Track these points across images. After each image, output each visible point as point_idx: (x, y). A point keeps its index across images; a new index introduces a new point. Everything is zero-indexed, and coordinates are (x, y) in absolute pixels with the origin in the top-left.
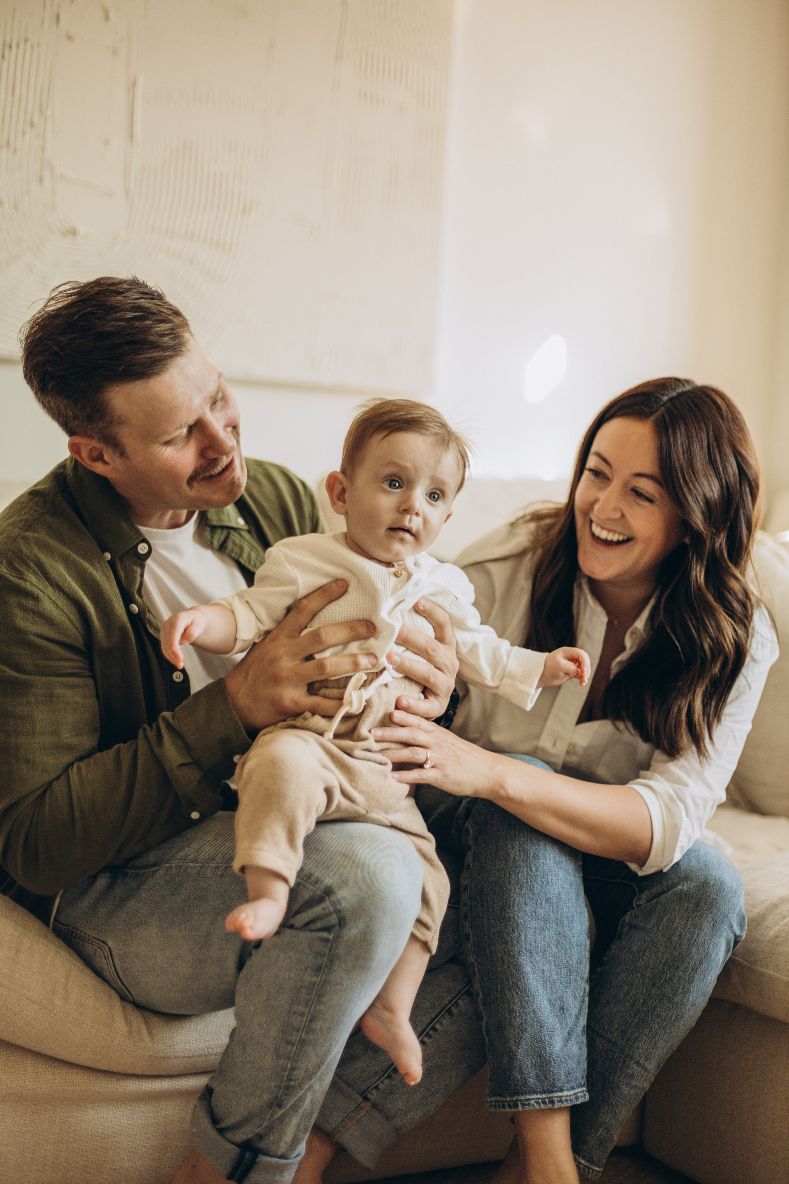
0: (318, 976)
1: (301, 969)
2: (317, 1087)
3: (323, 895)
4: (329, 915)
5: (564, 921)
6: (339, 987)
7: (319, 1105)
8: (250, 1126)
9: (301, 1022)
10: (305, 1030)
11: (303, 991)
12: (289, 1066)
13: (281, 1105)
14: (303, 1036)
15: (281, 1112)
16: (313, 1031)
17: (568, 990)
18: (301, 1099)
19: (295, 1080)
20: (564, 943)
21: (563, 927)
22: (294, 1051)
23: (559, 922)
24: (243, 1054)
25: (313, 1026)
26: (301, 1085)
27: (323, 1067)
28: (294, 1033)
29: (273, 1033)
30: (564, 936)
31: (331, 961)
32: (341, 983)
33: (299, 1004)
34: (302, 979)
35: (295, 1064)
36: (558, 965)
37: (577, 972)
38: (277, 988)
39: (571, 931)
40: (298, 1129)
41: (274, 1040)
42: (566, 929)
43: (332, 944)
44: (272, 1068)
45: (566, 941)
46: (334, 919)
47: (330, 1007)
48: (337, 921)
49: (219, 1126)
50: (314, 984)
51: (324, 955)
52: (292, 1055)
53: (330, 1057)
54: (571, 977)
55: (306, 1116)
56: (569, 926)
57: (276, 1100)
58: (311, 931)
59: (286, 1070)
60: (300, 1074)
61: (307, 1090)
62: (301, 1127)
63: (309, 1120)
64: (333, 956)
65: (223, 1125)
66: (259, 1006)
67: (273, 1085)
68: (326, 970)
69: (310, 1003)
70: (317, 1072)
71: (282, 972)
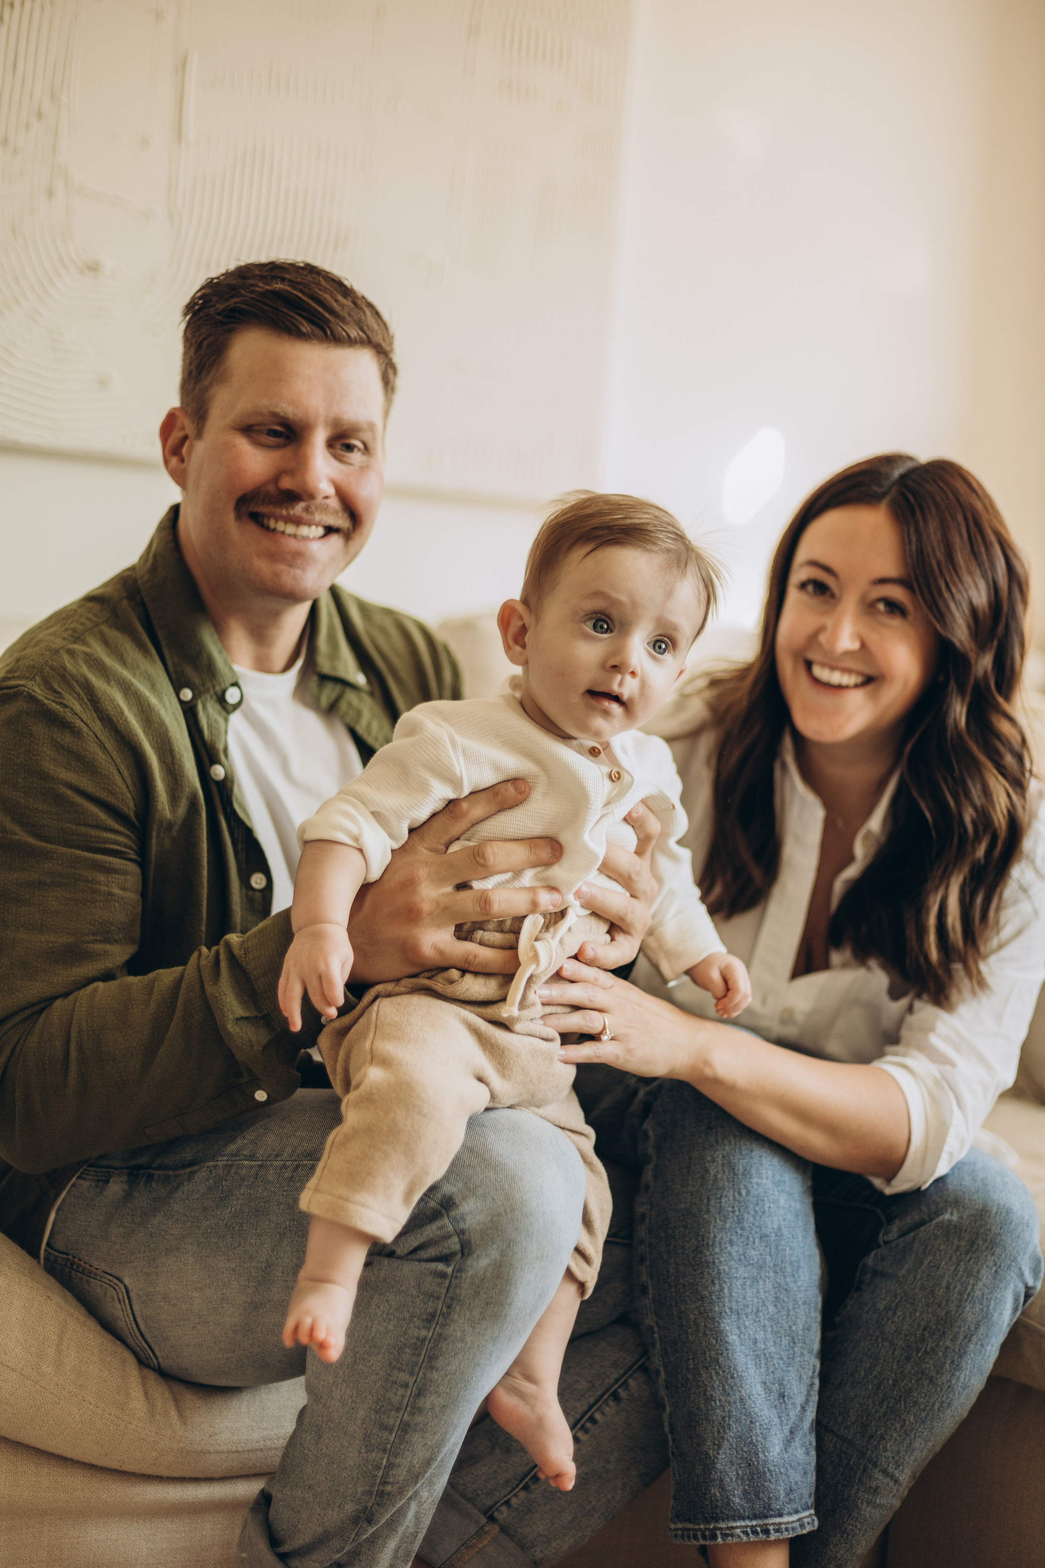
0: (429, 1330)
1: (404, 1319)
2: (425, 1494)
3: (439, 1207)
4: (447, 1237)
5: (785, 1268)
6: (460, 1345)
7: (427, 1522)
8: (326, 1550)
9: (403, 1396)
10: (409, 1409)
11: (407, 1350)
12: (384, 1462)
13: (372, 1520)
14: (406, 1418)
15: (371, 1531)
16: (420, 1410)
17: (790, 1369)
18: (401, 1513)
19: (392, 1484)
20: (786, 1299)
21: (785, 1277)
22: (392, 1440)
23: (779, 1269)
24: (317, 1444)
25: (421, 1403)
26: (401, 1491)
27: (435, 1465)
28: (393, 1413)
29: (361, 1413)
30: (786, 1290)
31: (449, 1307)
32: (462, 1340)
33: (400, 1369)
34: (405, 1333)
35: (392, 1460)
36: (777, 1332)
37: (804, 1342)
38: (367, 1346)
39: (795, 1282)
40: (395, 1556)
41: (363, 1423)
42: (788, 1280)
43: (450, 1282)
44: (359, 1465)
45: (788, 1298)
46: (454, 1244)
47: (446, 1375)
48: (458, 1247)
49: (280, 1550)
50: (424, 1340)
51: (438, 1298)
52: (389, 1446)
53: (445, 1450)
54: (796, 1349)
55: (408, 1537)
56: (793, 1276)
57: (364, 1513)
58: (420, 1261)
59: (379, 1468)
60: (400, 1474)
61: (410, 1498)
62: (401, 1553)
63: (412, 1543)
64: (452, 1299)
65: (286, 1548)
66: (341, 1373)
67: (360, 1490)
68: (441, 1320)
69: (417, 1369)
70: (426, 1472)
71: (376, 1322)
